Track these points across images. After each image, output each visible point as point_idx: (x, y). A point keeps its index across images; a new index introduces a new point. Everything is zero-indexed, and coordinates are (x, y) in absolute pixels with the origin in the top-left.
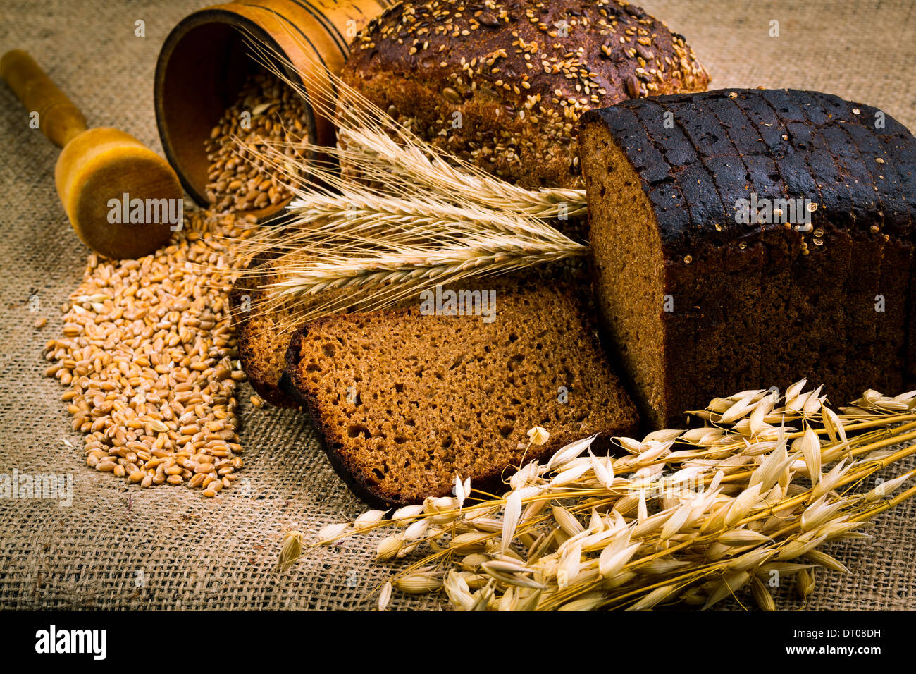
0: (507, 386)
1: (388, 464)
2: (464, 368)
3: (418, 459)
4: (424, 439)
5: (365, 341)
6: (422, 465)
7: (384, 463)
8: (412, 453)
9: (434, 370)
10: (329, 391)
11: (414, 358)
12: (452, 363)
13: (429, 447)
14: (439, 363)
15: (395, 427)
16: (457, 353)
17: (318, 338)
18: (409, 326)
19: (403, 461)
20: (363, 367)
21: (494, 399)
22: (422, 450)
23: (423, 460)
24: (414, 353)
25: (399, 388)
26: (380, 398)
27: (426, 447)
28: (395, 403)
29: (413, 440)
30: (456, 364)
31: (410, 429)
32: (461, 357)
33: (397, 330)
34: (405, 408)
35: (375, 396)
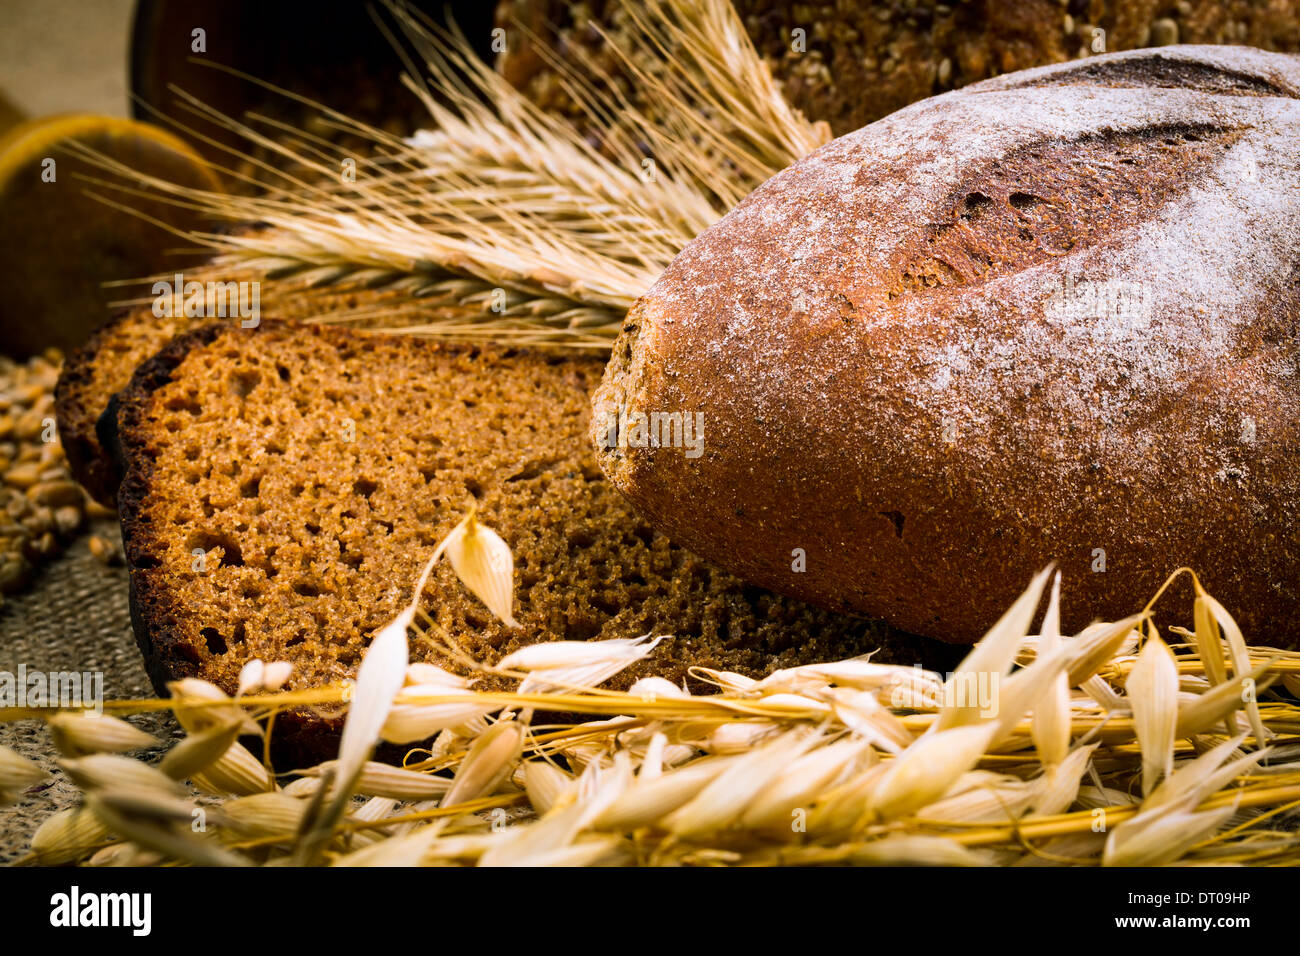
0: (629, 542)
1: (248, 626)
2: (544, 485)
3: (329, 636)
4: (365, 601)
5: (339, 386)
6: (334, 650)
7: (240, 623)
8: (322, 622)
9: (468, 472)
10: (193, 454)
11: (436, 441)
12: (518, 469)
13: (369, 618)
14: (488, 462)
15: (308, 560)
16: (544, 451)
17: (233, 355)
18: (458, 380)
19: (291, 630)
20: (304, 428)
21: (583, 560)
22: (349, 620)
23: (343, 642)
24: (440, 430)
25: (365, 488)
26: (306, 497)
27: (362, 615)
28: (336, 511)
29: (338, 596)
30: (528, 473)
31: (343, 571)
32: (548, 464)
33: (427, 381)
34: (355, 528)
35: (298, 490)
